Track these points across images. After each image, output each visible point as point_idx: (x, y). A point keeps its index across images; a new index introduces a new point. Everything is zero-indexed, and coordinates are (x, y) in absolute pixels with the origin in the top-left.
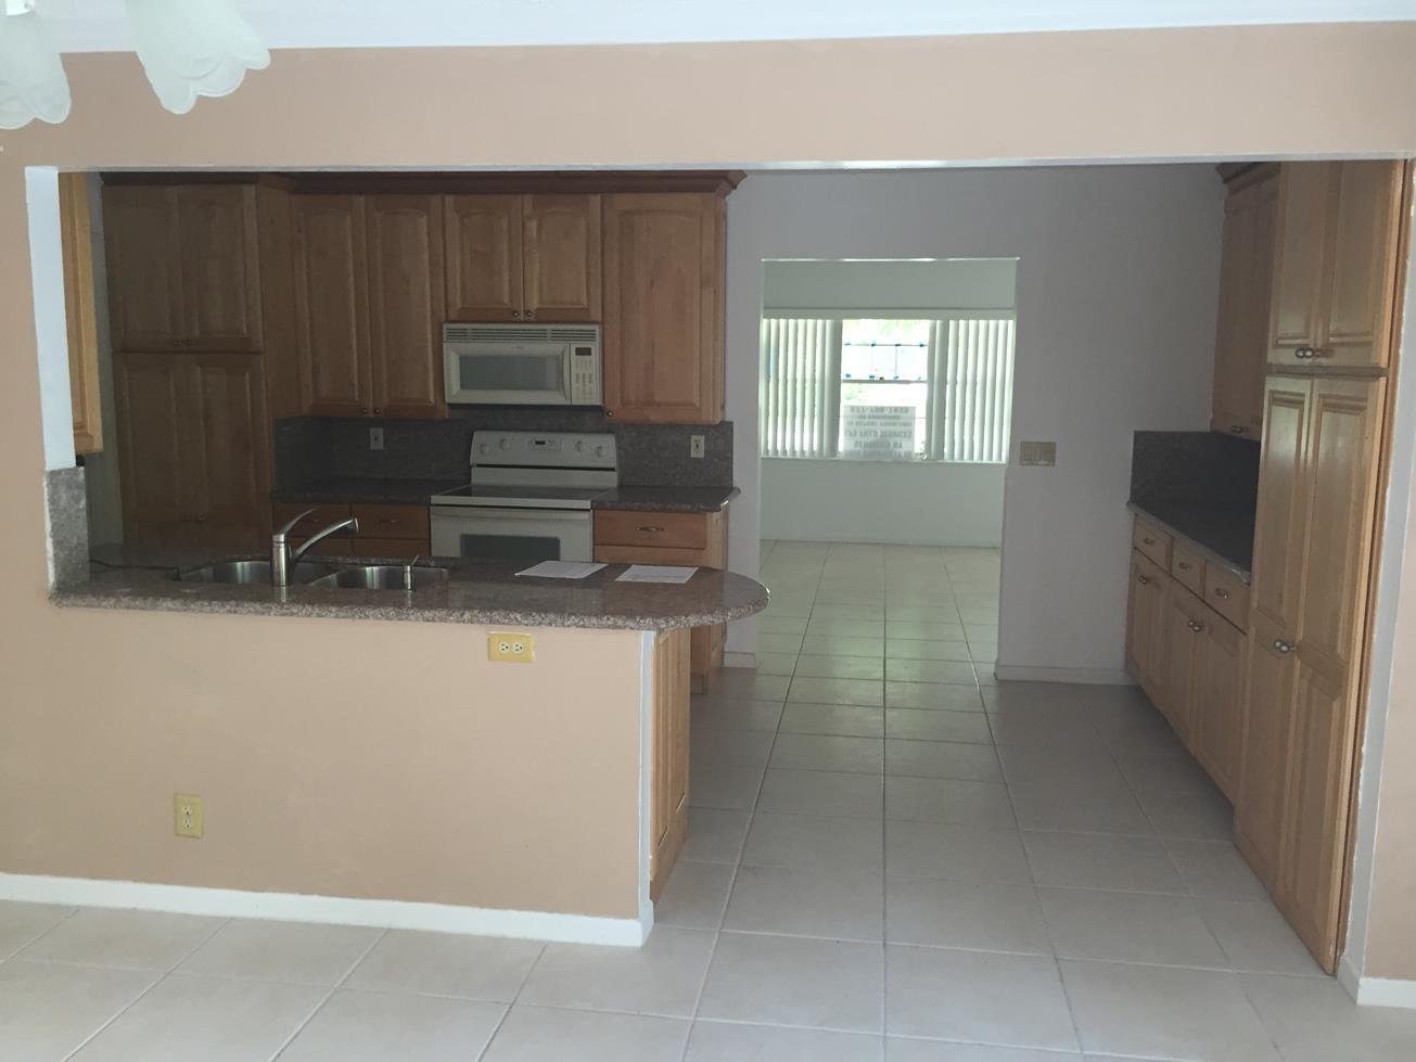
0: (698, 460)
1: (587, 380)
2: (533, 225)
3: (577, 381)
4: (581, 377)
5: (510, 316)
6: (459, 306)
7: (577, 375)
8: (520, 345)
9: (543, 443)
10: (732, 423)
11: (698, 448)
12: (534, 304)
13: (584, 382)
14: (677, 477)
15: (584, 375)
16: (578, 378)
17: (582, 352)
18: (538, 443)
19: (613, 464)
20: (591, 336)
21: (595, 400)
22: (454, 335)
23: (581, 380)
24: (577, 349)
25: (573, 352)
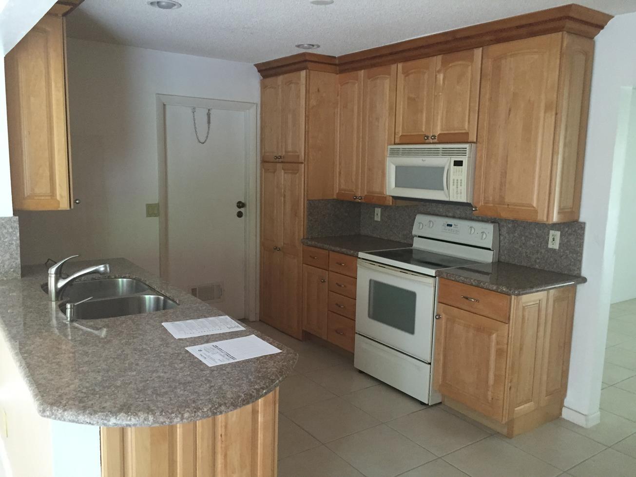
0: (554, 250)
1: (459, 184)
2: (441, 77)
3: (453, 185)
4: (455, 181)
5: (424, 139)
6: (401, 134)
7: (454, 180)
8: (424, 159)
9: (451, 225)
10: (584, 223)
11: (554, 241)
12: (438, 131)
13: (457, 185)
14: (538, 261)
15: (457, 180)
16: (454, 182)
17: (458, 163)
18: (448, 225)
19: (490, 246)
20: (463, 152)
21: (463, 199)
22: (394, 153)
23: (455, 184)
24: (455, 162)
25: (452, 163)
